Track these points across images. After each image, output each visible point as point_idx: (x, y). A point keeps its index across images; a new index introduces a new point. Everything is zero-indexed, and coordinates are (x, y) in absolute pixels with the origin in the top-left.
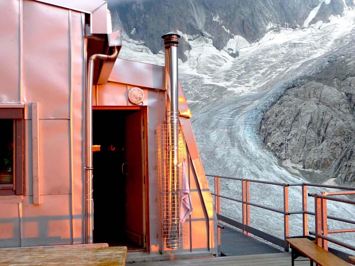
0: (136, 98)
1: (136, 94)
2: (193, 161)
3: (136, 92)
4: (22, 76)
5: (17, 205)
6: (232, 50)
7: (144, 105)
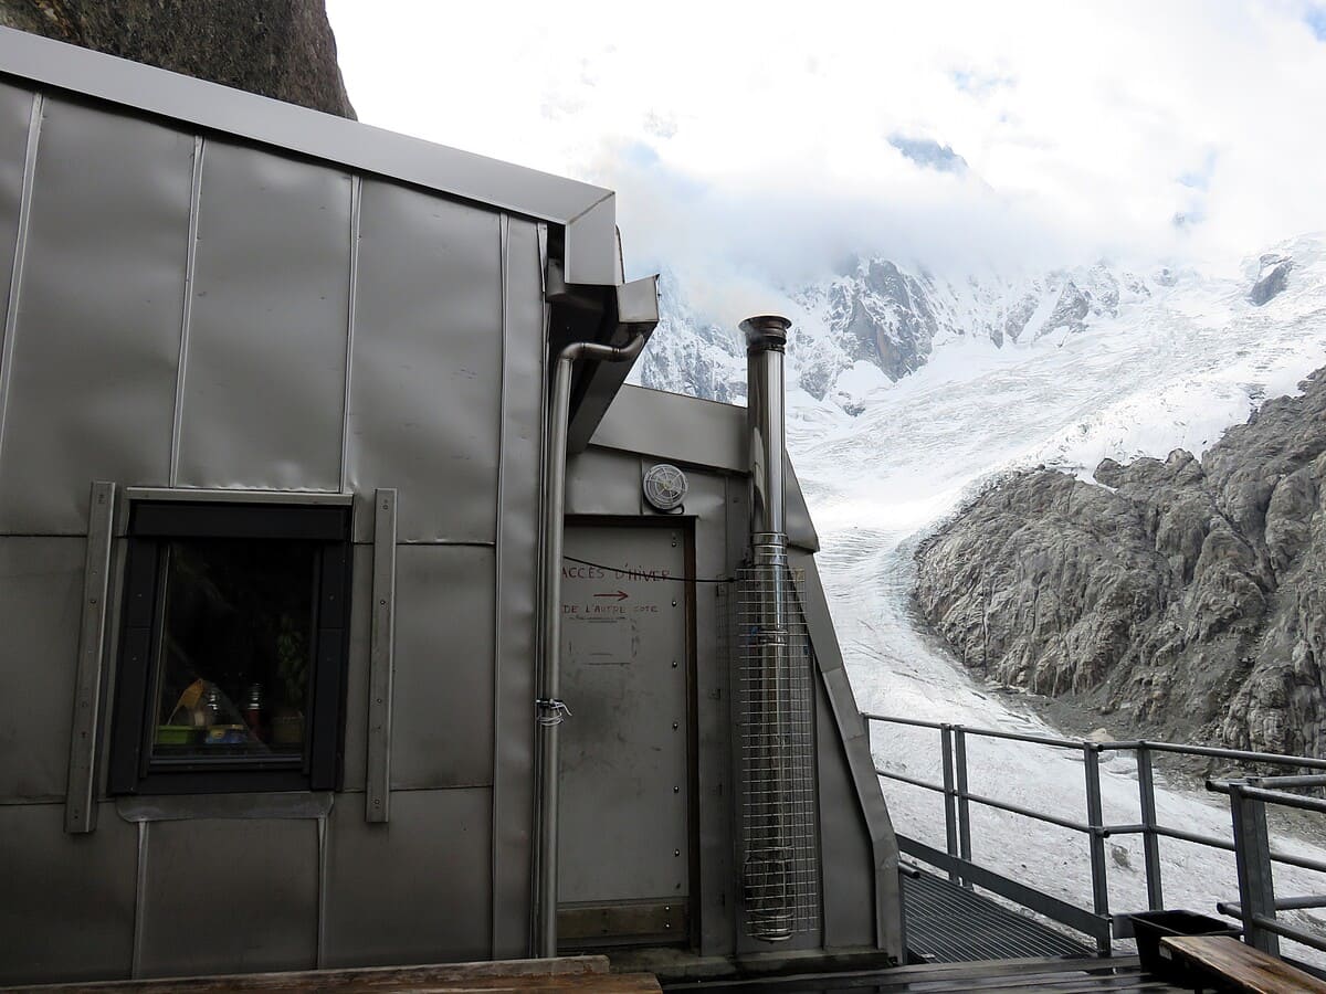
0: (666, 493)
1: (665, 482)
2: (824, 675)
3: (664, 478)
4: (349, 409)
5: (315, 822)
6: (848, 396)
7: (685, 513)
